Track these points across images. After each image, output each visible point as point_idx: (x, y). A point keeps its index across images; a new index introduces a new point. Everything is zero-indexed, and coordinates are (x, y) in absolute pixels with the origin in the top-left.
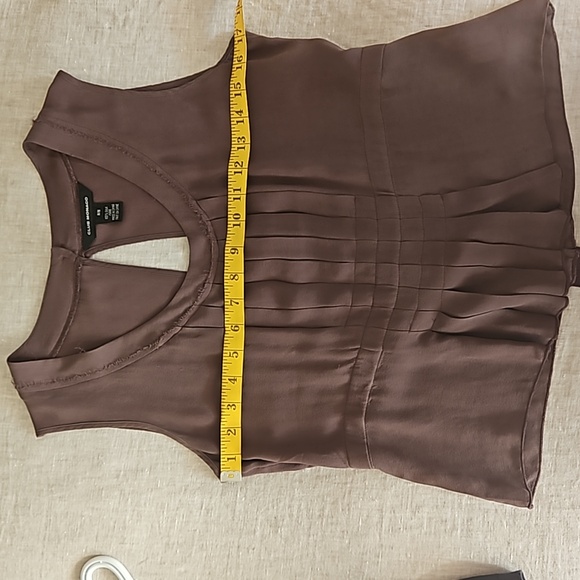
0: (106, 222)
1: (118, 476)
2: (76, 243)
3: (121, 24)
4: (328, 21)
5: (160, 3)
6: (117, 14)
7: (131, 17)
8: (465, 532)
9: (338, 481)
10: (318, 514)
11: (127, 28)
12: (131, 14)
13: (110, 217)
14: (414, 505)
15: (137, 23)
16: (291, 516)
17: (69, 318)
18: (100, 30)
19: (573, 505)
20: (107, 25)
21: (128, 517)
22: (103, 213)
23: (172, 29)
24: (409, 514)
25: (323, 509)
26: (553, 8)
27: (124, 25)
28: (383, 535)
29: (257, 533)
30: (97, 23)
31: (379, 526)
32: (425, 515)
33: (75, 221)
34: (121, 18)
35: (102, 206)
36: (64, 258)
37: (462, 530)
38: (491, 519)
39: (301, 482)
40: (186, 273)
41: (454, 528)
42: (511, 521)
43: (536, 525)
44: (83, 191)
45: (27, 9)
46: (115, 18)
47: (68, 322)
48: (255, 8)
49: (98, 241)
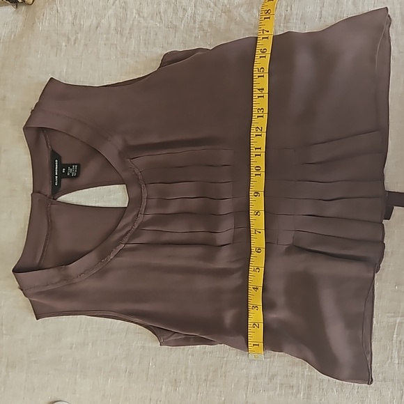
0: (68, 177)
1: (71, 348)
2: (48, 190)
3: (73, 43)
4: (208, 34)
5: (97, 27)
6: (70, 36)
7: (79, 37)
8: (306, 395)
9: (217, 356)
10: (204, 378)
11: (76, 45)
12: (79, 35)
13: (71, 174)
14: (270, 374)
15: (83, 42)
16: (186, 379)
17: (46, 239)
18: (59, 48)
19: (384, 379)
20: (64, 44)
21: (78, 376)
22: (66, 171)
23: (105, 45)
24: (267, 380)
25: (207, 376)
26: (390, 19)
27: (75, 43)
28: (248, 395)
29: (163, 390)
30: (58, 42)
31: (246, 388)
32: (278, 382)
33: (48, 175)
34: (73, 39)
35: (66, 166)
36: (39, 200)
37: (304, 394)
38: (325, 387)
39: (193, 355)
40: (123, 210)
41: (298, 392)
42: (339, 389)
43: (358, 392)
44: (55, 156)
45: (15, 36)
46: (69, 39)
47: (46, 243)
48: (160, 27)
49: (61, 189)
